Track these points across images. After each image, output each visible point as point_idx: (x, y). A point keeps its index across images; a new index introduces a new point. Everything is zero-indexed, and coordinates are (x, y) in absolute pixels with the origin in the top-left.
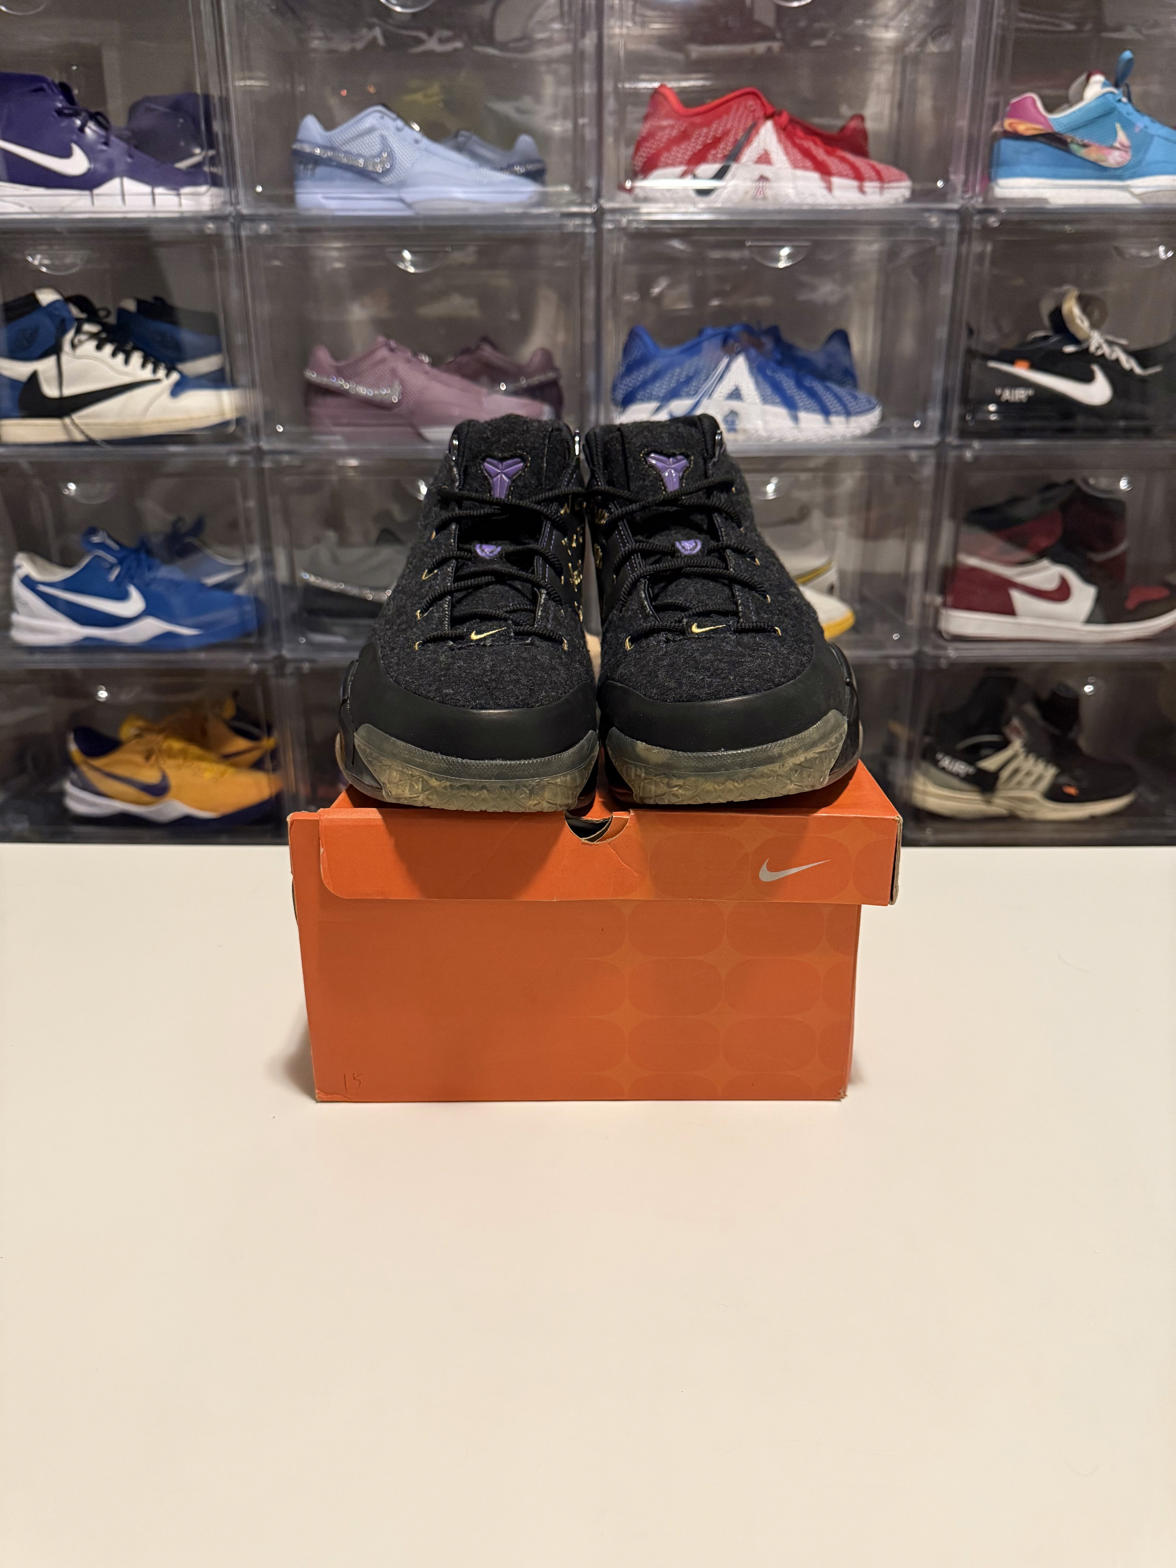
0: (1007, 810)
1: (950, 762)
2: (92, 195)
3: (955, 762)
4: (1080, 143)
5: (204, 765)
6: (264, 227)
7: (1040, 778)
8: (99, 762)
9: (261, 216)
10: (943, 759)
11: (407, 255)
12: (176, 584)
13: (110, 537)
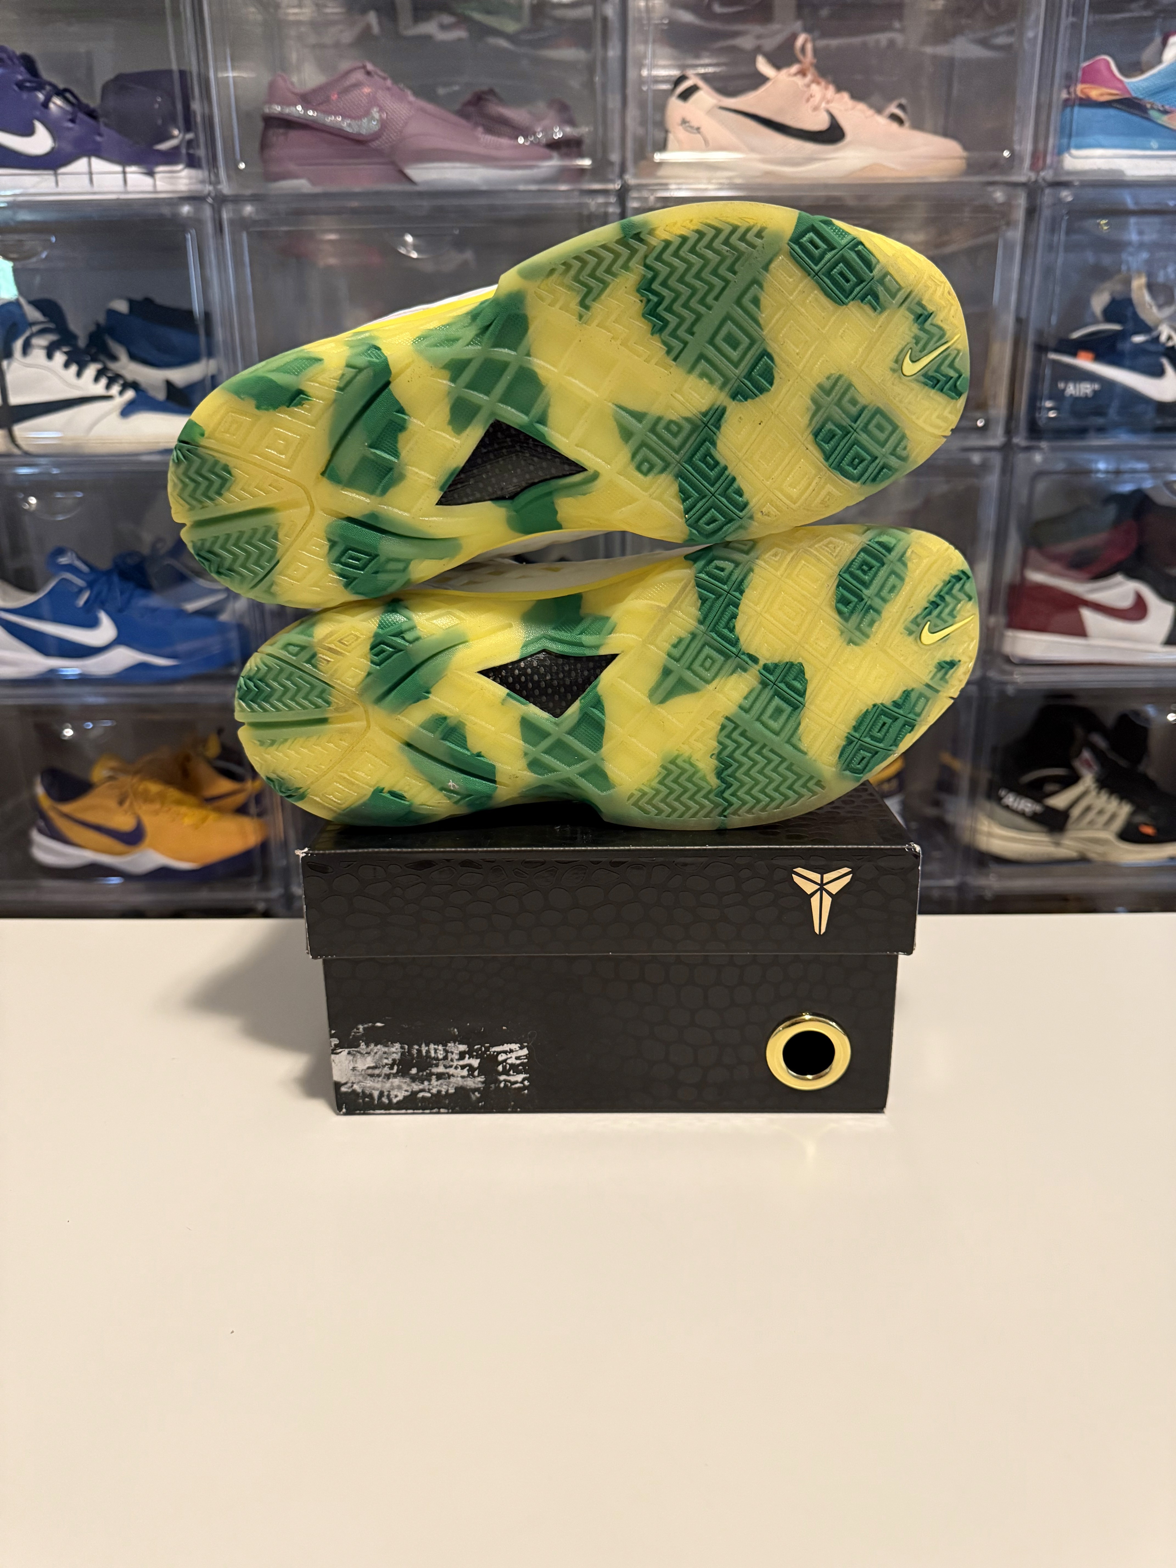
0: (1077, 851)
1: (1015, 800)
2: (56, 175)
3: (1021, 799)
4: (1161, 109)
5: (183, 809)
6: (248, 209)
7: (1113, 817)
8: (67, 808)
9: (243, 196)
10: (1007, 797)
11: (409, 239)
12: (154, 610)
13: (79, 558)
